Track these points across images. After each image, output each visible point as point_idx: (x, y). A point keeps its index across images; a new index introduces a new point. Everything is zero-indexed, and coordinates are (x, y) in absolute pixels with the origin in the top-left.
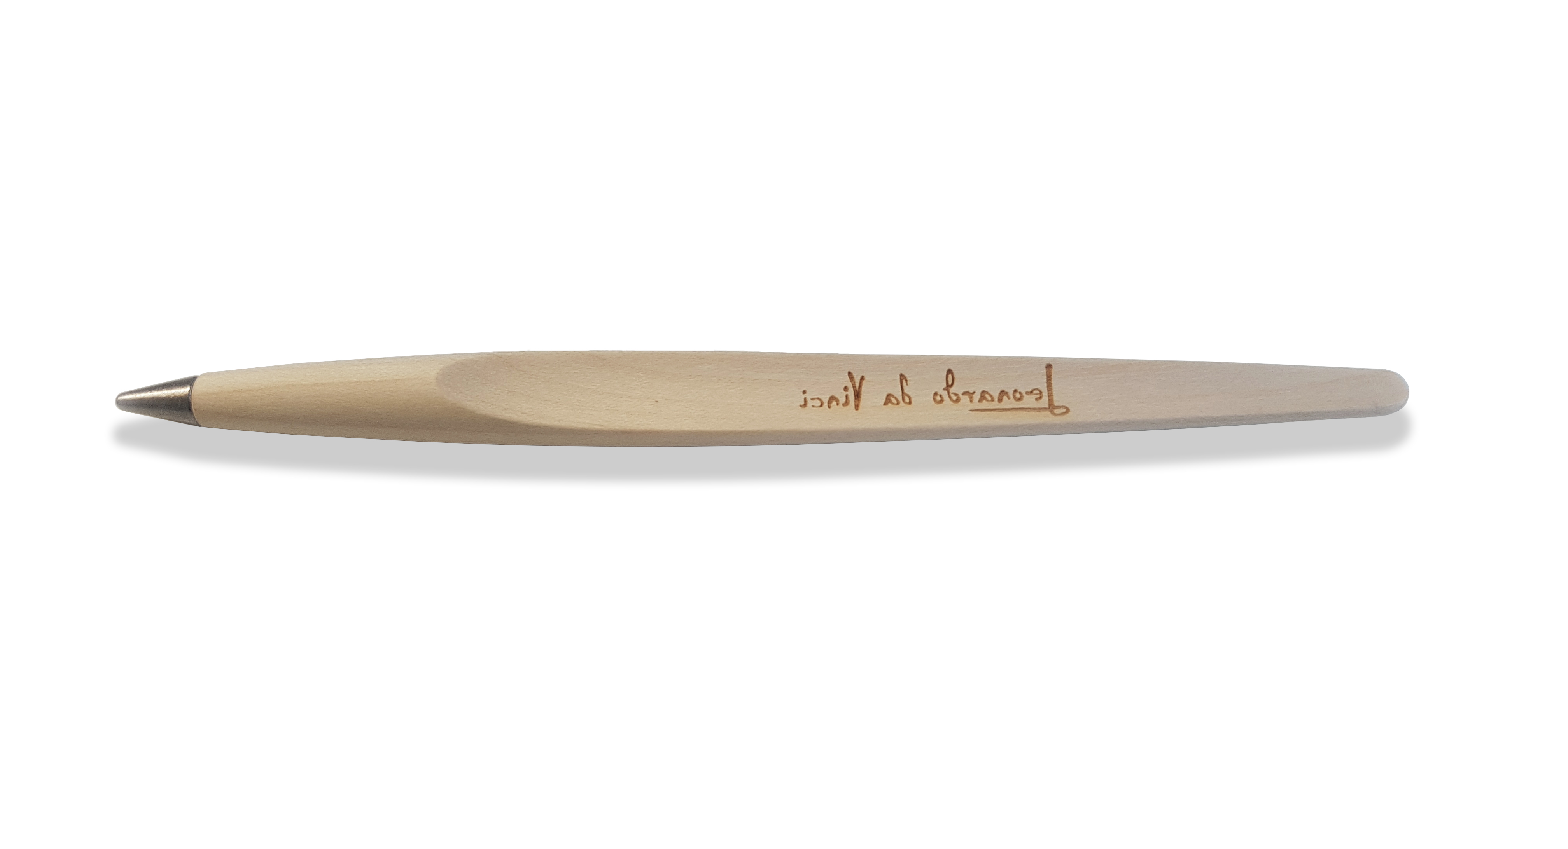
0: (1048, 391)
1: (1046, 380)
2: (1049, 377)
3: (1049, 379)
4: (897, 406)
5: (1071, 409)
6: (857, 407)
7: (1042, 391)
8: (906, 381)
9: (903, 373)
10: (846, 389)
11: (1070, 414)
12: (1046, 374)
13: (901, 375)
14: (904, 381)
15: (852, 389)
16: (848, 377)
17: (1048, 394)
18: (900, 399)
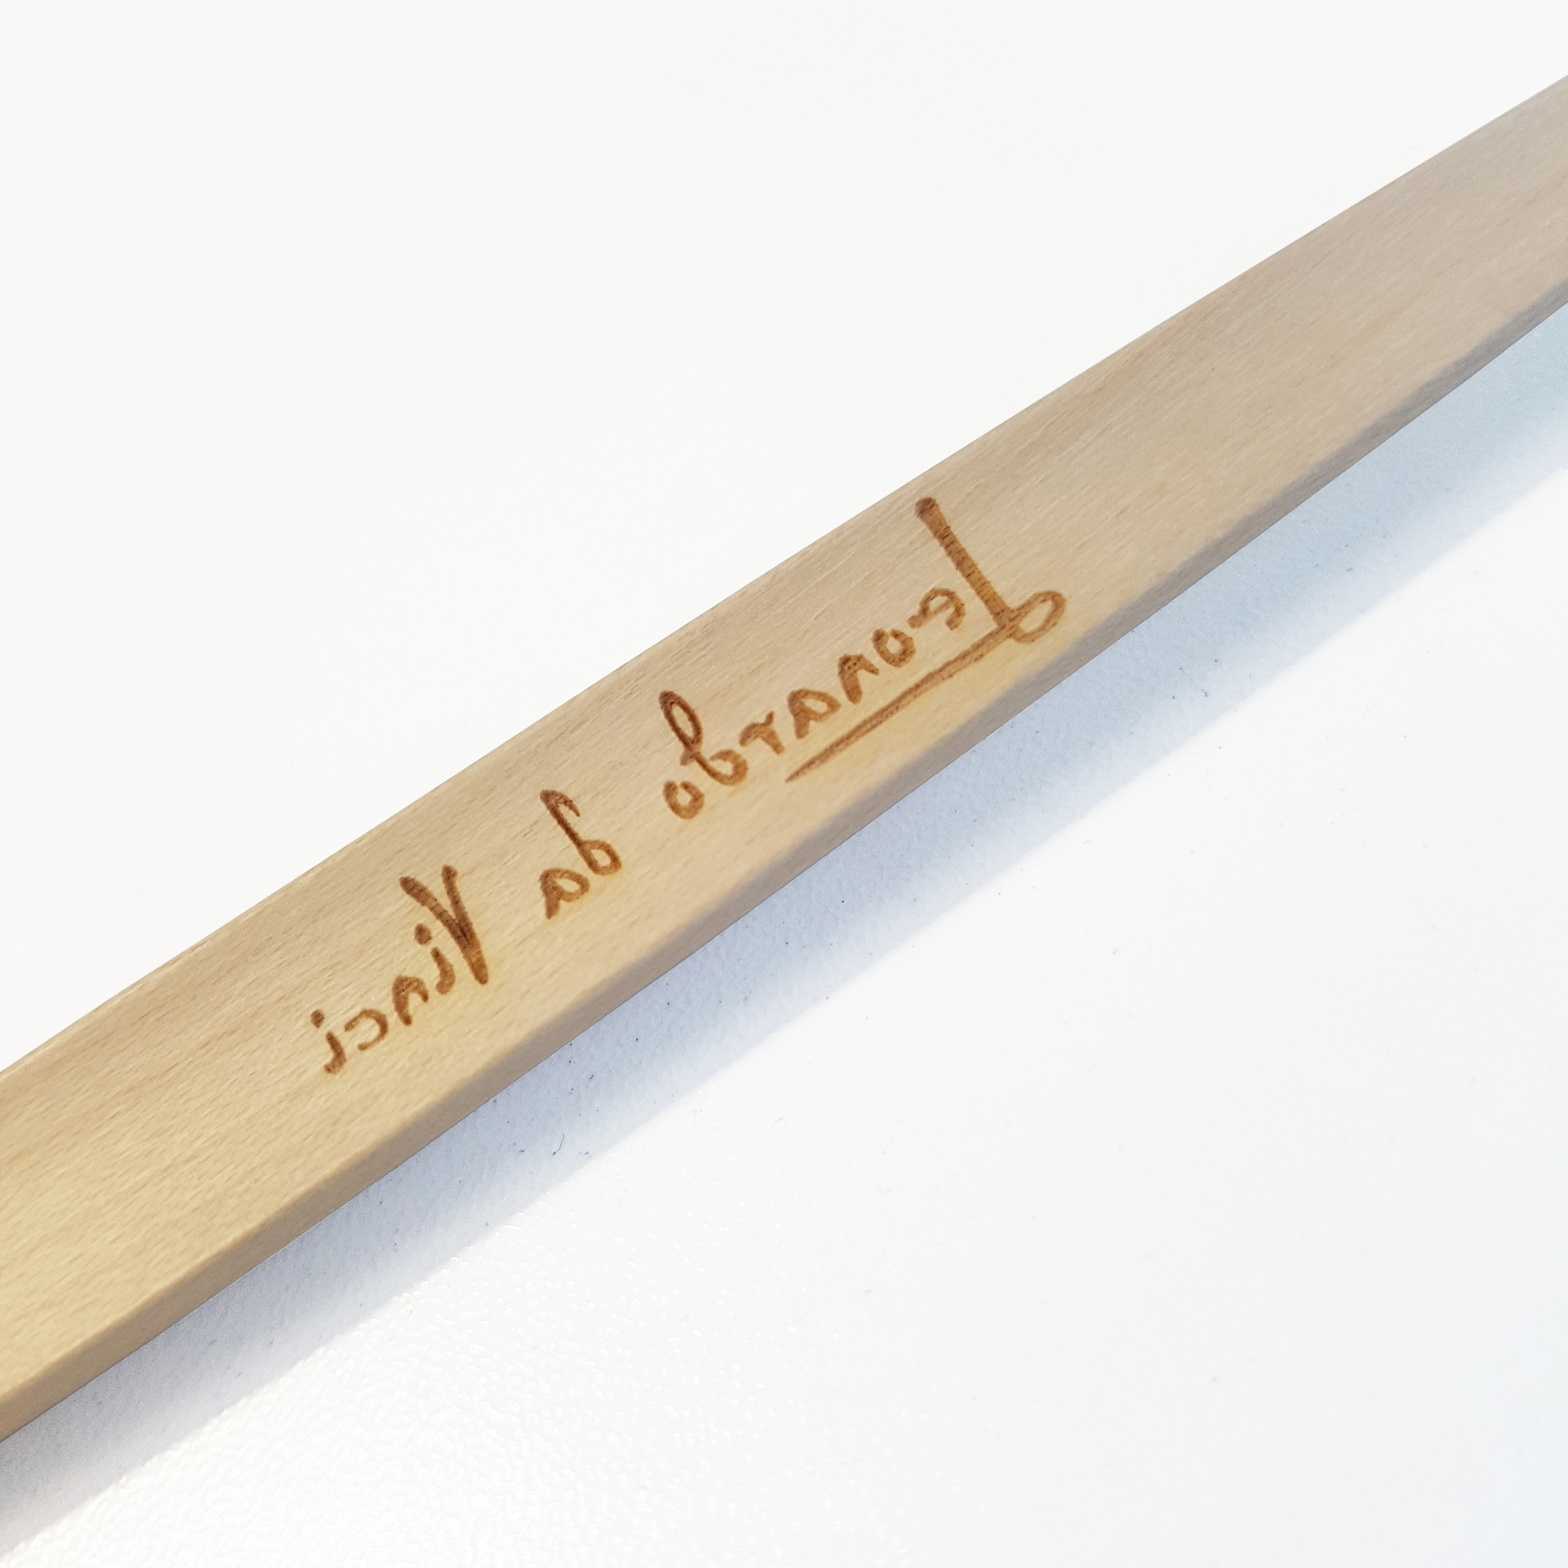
0: (968, 576)
1: (942, 551)
2: (944, 536)
3: (947, 540)
4: (586, 895)
5: (1065, 592)
6: (480, 972)
7: (951, 588)
8: (568, 803)
9: (549, 787)
10: (422, 935)
11: (1070, 608)
12: (929, 533)
13: (547, 796)
14: (563, 810)
15: (439, 924)
16: (408, 899)
17: (973, 585)
18: (581, 868)
